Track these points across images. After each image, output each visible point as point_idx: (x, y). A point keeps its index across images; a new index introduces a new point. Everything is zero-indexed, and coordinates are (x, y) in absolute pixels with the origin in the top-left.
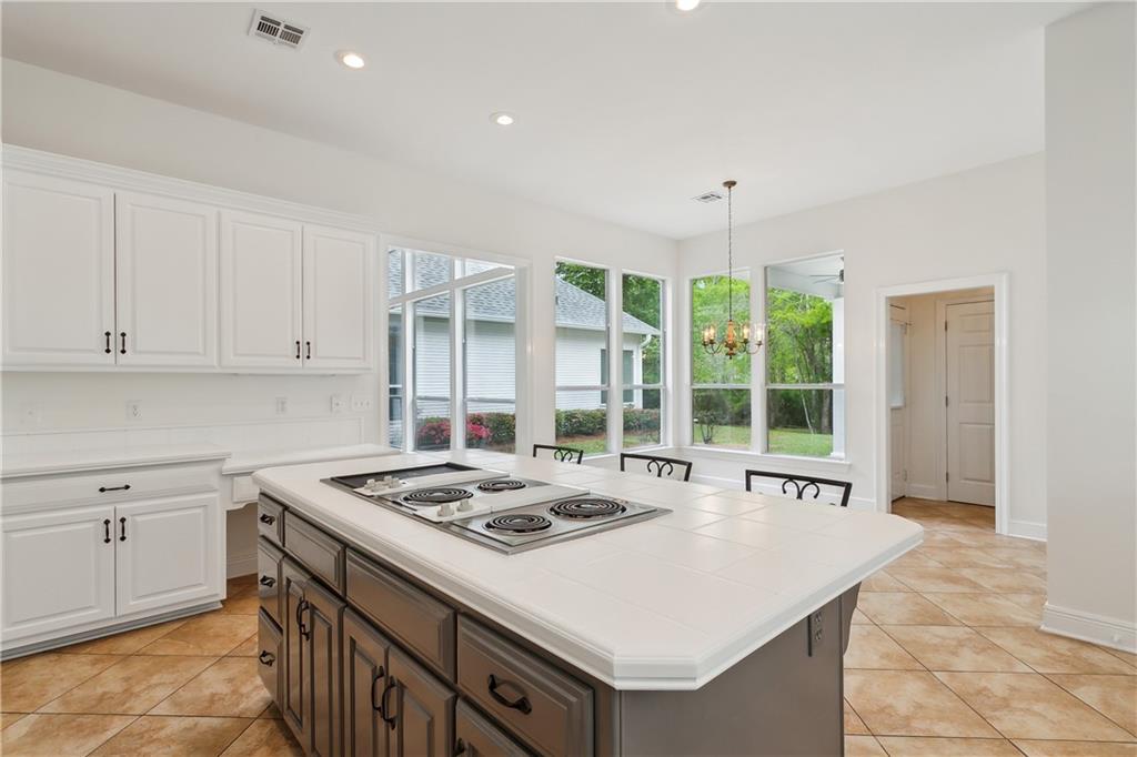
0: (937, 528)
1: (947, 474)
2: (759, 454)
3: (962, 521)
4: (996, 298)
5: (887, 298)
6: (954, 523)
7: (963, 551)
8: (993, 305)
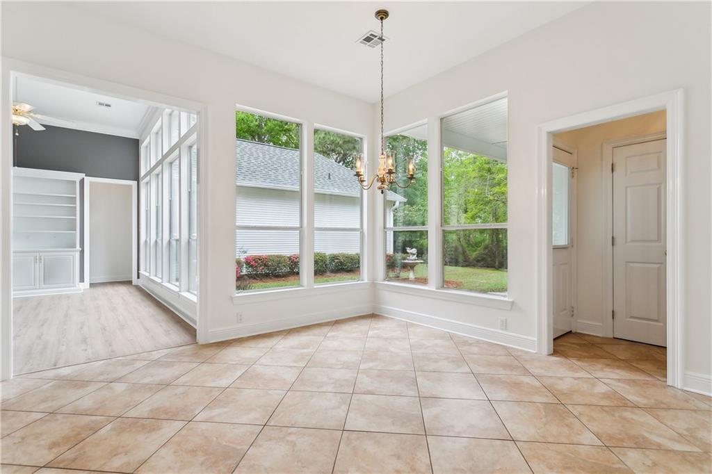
0: (599, 374)
1: (613, 312)
2: (434, 290)
3: (628, 364)
4: (669, 135)
5: (549, 133)
6: (618, 367)
7: (628, 414)
8: (665, 144)
